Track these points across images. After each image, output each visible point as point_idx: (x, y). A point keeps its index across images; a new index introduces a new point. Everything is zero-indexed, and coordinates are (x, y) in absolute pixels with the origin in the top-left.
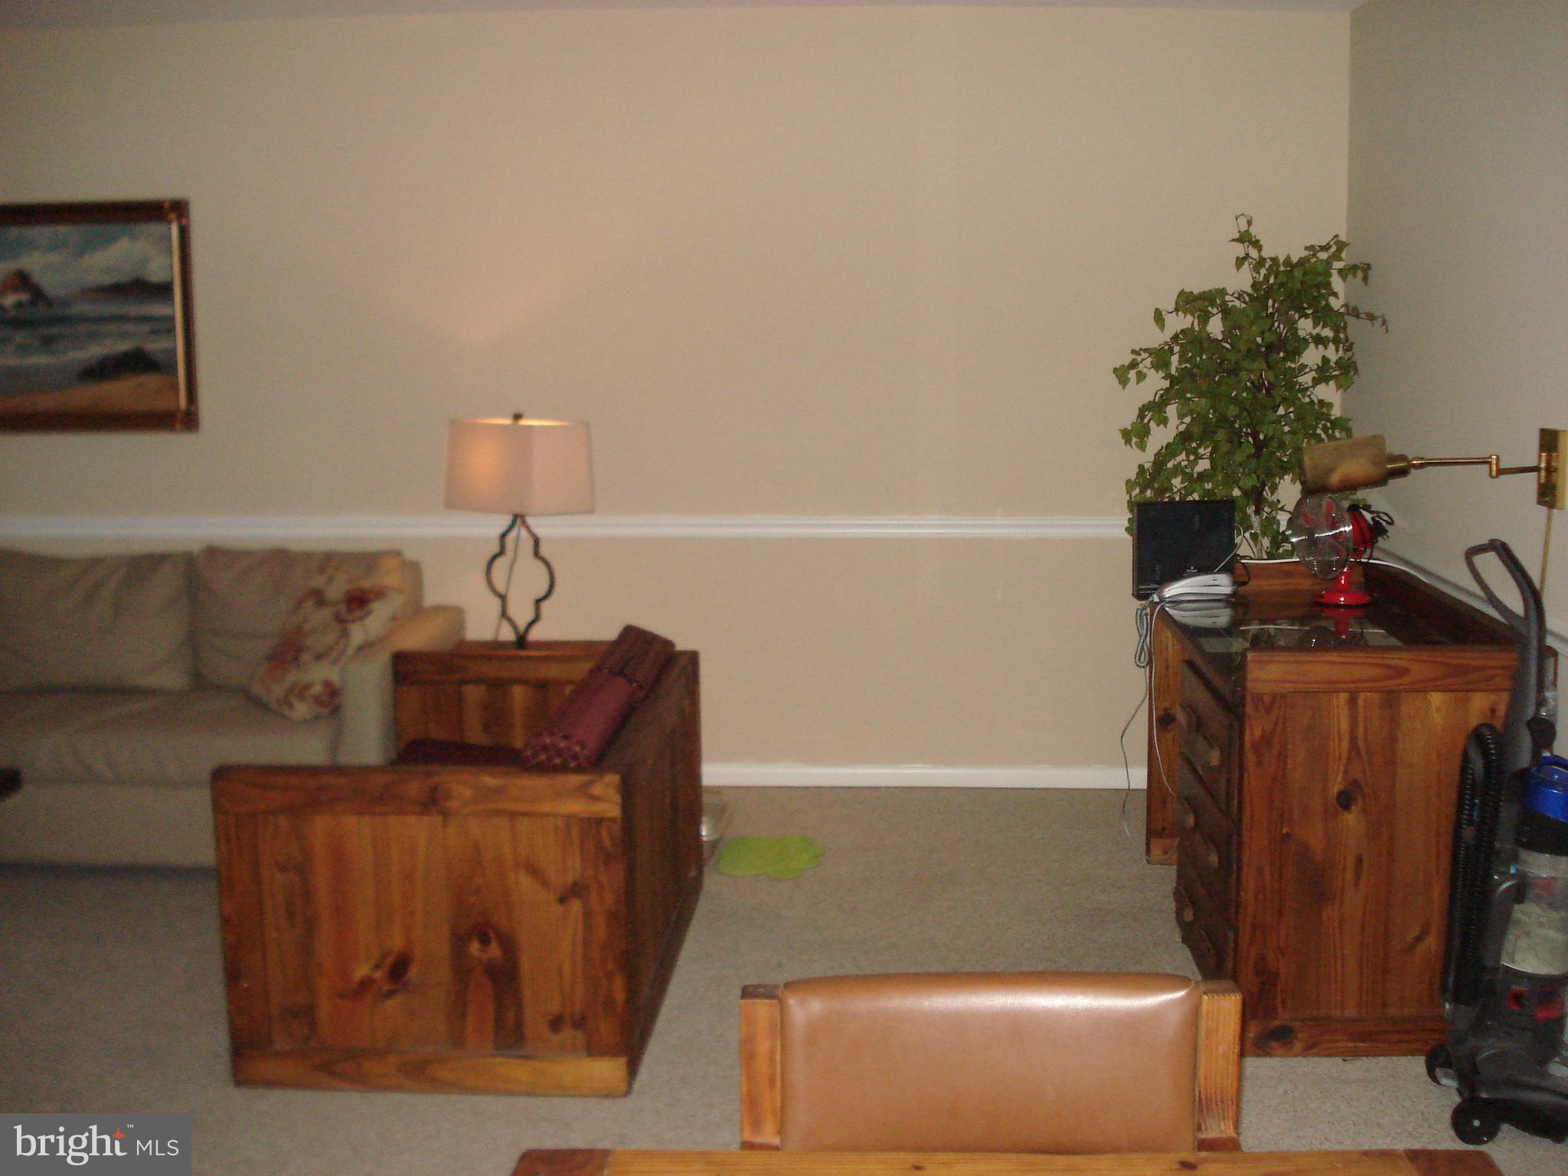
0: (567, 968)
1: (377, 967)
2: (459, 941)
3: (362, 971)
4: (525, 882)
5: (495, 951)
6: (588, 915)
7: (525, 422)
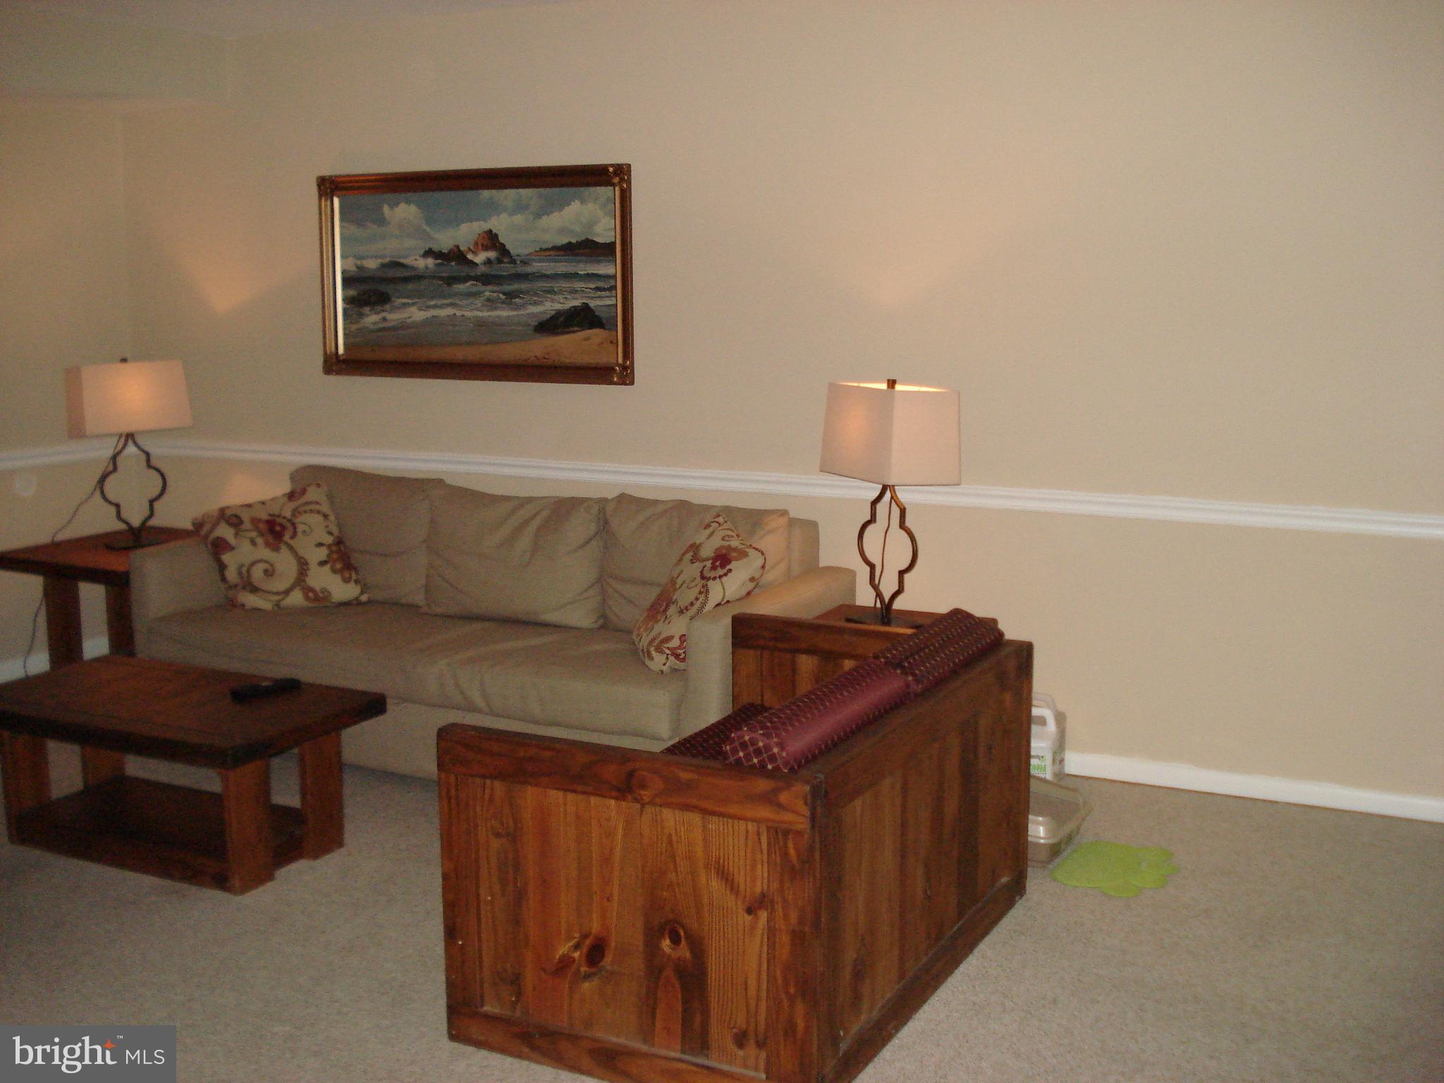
0: (752, 983)
1: (577, 947)
2: (652, 935)
3: (563, 949)
4: (716, 884)
5: (684, 952)
6: (771, 932)
7: (898, 387)
